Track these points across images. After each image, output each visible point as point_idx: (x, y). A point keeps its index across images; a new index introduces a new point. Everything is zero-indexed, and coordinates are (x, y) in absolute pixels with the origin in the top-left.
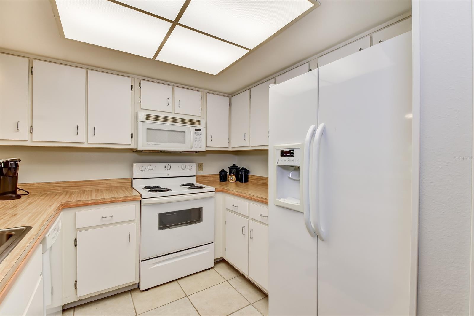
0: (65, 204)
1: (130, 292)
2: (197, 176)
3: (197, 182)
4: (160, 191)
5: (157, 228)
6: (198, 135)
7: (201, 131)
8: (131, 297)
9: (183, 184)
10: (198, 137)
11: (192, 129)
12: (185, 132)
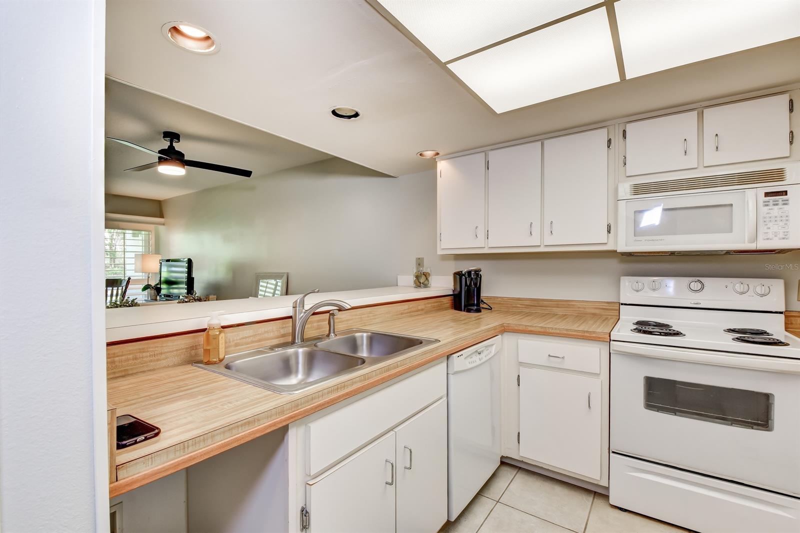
0: (507, 327)
1: (595, 495)
2: (788, 314)
3: (787, 329)
4: (660, 333)
5: (643, 405)
6: (776, 207)
7: (786, 194)
8: (591, 504)
9: (732, 328)
10: (776, 211)
11: (754, 195)
12: (731, 205)
